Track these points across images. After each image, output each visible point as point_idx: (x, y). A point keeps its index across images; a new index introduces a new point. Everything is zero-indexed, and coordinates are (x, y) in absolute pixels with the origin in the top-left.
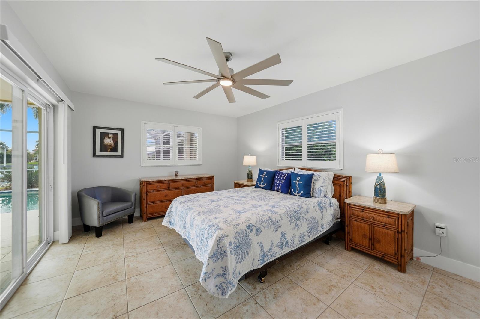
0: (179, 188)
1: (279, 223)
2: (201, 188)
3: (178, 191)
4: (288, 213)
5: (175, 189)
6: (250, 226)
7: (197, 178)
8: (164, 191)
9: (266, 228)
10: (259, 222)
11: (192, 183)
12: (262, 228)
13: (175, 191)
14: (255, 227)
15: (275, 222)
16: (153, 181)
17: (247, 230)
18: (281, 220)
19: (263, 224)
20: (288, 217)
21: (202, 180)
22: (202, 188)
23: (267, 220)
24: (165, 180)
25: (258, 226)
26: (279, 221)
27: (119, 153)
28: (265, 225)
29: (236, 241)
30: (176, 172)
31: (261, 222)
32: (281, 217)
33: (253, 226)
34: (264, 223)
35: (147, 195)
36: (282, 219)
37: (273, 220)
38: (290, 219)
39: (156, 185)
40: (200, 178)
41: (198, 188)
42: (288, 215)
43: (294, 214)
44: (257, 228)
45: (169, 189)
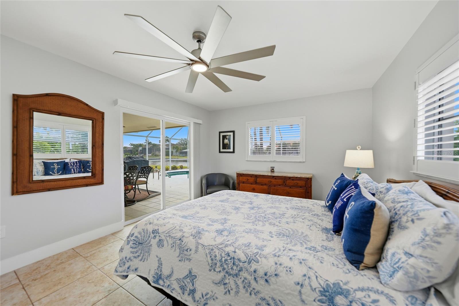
0: (265, 184)
1: (188, 253)
2: (290, 189)
3: (265, 187)
4: (212, 250)
5: (262, 185)
6: (155, 231)
7: (285, 177)
8: (252, 184)
9: (170, 246)
10: (166, 234)
11: (280, 181)
12: (165, 243)
13: (261, 186)
14: (159, 236)
15: (183, 247)
16: (243, 174)
17: (151, 233)
18: (193, 252)
19: (168, 238)
20: (209, 256)
21: (293, 180)
22: (292, 189)
23: (176, 237)
24: (253, 175)
25: (163, 238)
26: (190, 250)
27: (231, 150)
28: (170, 241)
29: (139, 236)
30: (272, 168)
31: (168, 235)
32: (197, 248)
33: (159, 233)
34: (170, 238)
35: (239, 185)
36: (196, 251)
37: (183, 243)
38: (210, 261)
39: (245, 178)
40: (290, 178)
41: (287, 189)
42: (210, 253)
43: (223, 259)
44: (161, 238)
45: (256, 184)
